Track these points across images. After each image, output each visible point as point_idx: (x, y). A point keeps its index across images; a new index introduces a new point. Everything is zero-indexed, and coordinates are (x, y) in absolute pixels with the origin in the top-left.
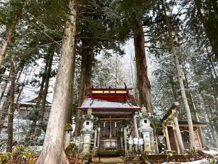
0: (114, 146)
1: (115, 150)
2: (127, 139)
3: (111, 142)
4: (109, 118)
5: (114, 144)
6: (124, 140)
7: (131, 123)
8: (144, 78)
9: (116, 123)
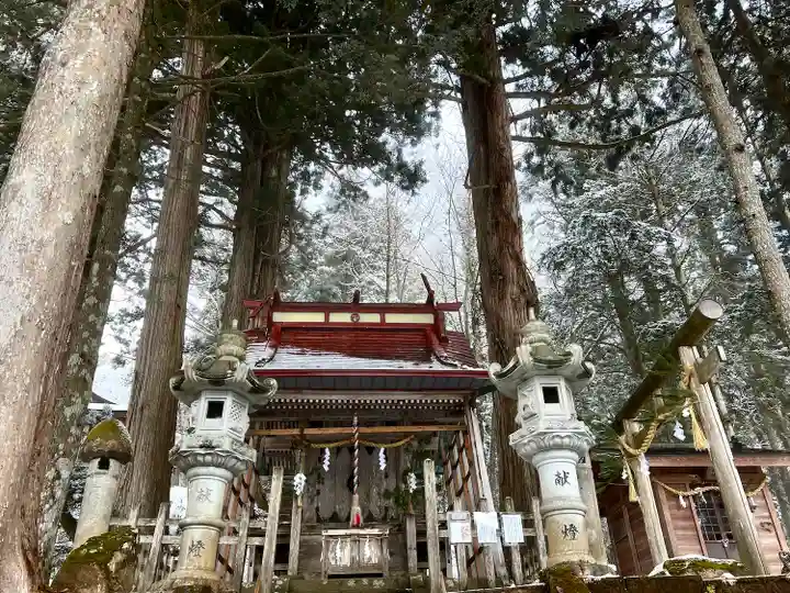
0: (375, 560)
1: (378, 583)
2: (442, 518)
3: (357, 540)
4: (350, 424)
5: (371, 553)
6: (421, 533)
7: (456, 457)
8: (511, 266)
9: (385, 453)
